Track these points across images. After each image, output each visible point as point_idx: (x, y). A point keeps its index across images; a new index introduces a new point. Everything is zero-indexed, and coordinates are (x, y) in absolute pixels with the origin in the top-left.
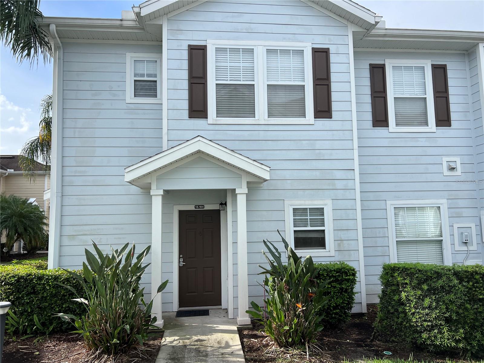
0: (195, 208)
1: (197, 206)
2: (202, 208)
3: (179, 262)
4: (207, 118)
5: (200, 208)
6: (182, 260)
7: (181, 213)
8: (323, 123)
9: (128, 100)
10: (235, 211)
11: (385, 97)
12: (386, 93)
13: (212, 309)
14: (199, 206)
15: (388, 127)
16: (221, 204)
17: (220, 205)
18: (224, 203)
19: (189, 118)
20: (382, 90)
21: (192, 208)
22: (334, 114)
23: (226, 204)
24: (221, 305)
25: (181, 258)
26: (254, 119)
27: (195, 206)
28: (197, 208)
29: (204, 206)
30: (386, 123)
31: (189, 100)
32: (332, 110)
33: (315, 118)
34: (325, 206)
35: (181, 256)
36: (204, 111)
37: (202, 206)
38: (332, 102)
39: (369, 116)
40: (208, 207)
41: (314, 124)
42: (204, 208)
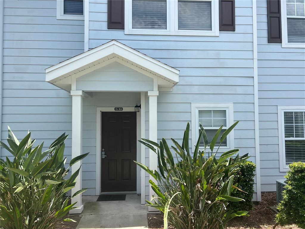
0: (115, 110)
1: (116, 108)
2: (121, 110)
3: (102, 154)
4: (124, 29)
5: (119, 110)
6: (103, 153)
7: (104, 114)
8: (227, 36)
9: (59, 17)
10: (147, 112)
11: (279, 17)
12: (280, 13)
13: (128, 194)
14: (118, 108)
15: (281, 43)
16: (137, 106)
17: (136, 108)
18: (139, 105)
19: (108, 29)
20: (277, 11)
21: (112, 110)
22: (237, 27)
23: (140, 106)
24: (136, 190)
25: (103, 151)
26: (166, 30)
27: (115, 108)
28: (116, 110)
29: (122, 108)
30: (279, 39)
31: (108, 13)
32: (236, 24)
33: (220, 30)
34: (227, 109)
35: (103, 150)
36: (121, 22)
37: (121, 108)
38: (235, 17)
39: (265, 34)
40: (125, 110)
41: (218, 36)
42: (122, 110)
